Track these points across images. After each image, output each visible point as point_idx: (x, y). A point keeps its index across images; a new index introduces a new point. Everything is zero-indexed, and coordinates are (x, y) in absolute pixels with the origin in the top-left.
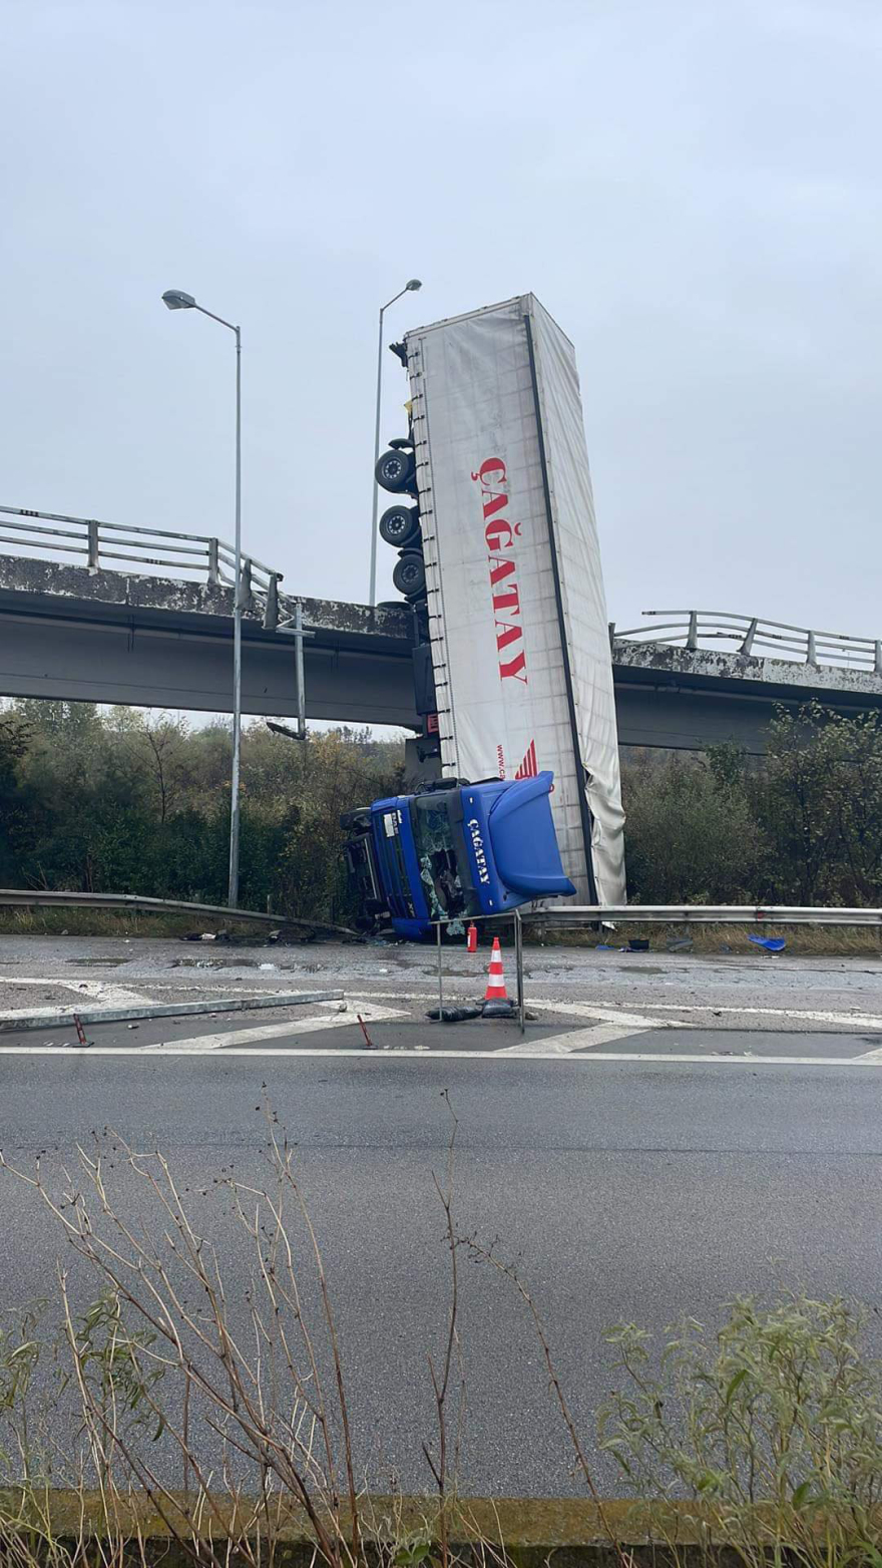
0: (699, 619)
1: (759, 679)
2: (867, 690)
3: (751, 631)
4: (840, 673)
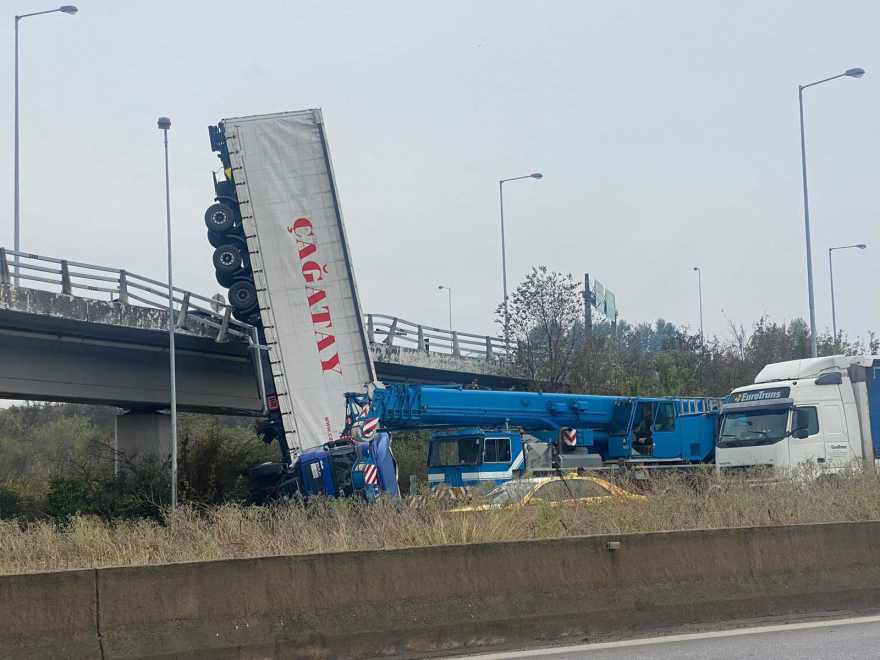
0: (374, 319)
1: (397, 363)
2: (453, 368)
3: (393, 327)
4: (439, 357)
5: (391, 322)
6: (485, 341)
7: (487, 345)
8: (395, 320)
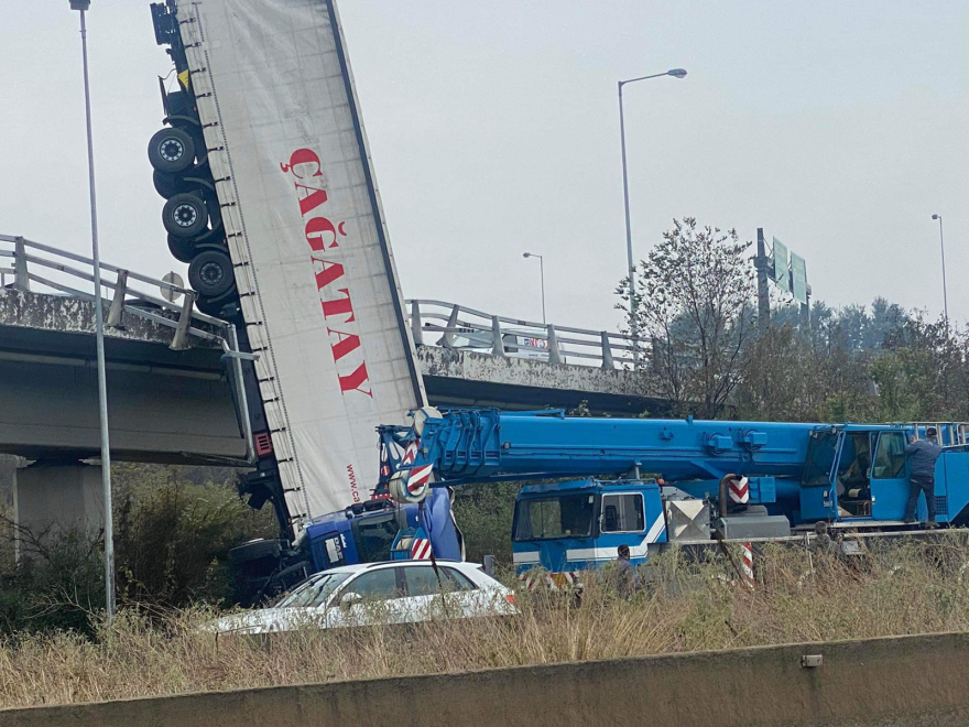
0: (422, 308)
1: (461, 377)
2: (549, 384)
3: (452, 319)
4: (526, 366)
5: (449, 312)
6: (599, 339)
7: (602, 345)
8: (456, 308)
